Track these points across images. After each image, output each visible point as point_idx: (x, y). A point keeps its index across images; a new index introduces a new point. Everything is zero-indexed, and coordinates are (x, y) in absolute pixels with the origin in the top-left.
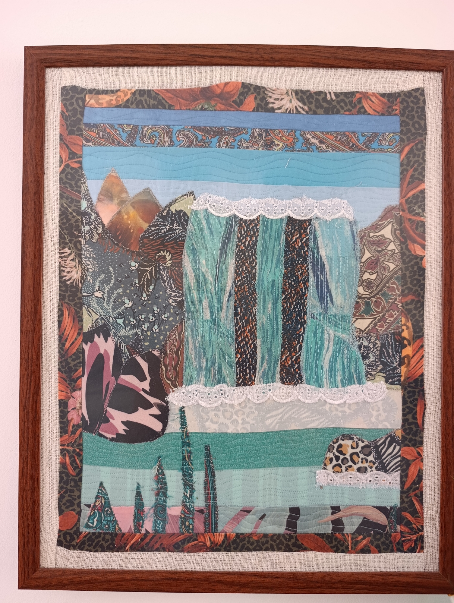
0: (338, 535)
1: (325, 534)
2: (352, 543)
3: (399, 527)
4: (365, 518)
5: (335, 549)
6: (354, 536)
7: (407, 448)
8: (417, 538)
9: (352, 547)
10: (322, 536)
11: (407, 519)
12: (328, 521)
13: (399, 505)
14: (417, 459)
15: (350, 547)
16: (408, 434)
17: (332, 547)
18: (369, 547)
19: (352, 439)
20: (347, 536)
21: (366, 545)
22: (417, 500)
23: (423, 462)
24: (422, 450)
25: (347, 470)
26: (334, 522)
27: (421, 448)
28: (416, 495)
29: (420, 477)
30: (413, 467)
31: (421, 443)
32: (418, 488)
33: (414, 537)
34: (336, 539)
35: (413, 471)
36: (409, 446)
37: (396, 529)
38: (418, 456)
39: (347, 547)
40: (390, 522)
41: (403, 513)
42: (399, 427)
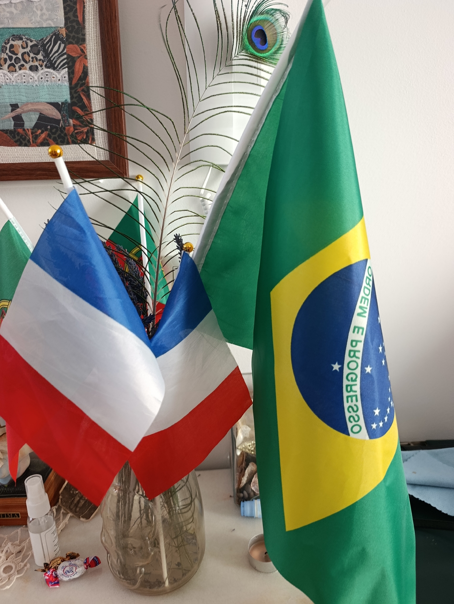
0: (20, 130)
1: (8, 130)
2: (33, 137)
3: (71, 121)
4: (41, 114)
5: (18, 143)
6: (34, 131)
7: (71, 46)
8: (88, 130)
9: (33, 141)
10: (5, 131)
11: (77, 113)
12: (9, 118)
13: (69, 101)
14: (81, 55)
15: (31, 141)
16: (71, 32)
17: (16, 142)
18: (47, 140)
19: (21, 39)
20: (27, 131)
21: (44, 139)
22: (84, 95)
23: (86, 59)
24: (84, 47)
25: (20, 69)
26: (14, 118)
27: (84, 45)
28: (83, 90)
29: (85, 73)
30: (78, 64)
31: (84, 40)
32: (84, 84)
33: (85, 130)
34: (18, 134)
35: (78, 67)
36: (73, 44)
37: (69, 123)
38: (82, 53)
39: (29, 141)
40: (63, 116)
41: (73, 108)
42: (63, 25)
